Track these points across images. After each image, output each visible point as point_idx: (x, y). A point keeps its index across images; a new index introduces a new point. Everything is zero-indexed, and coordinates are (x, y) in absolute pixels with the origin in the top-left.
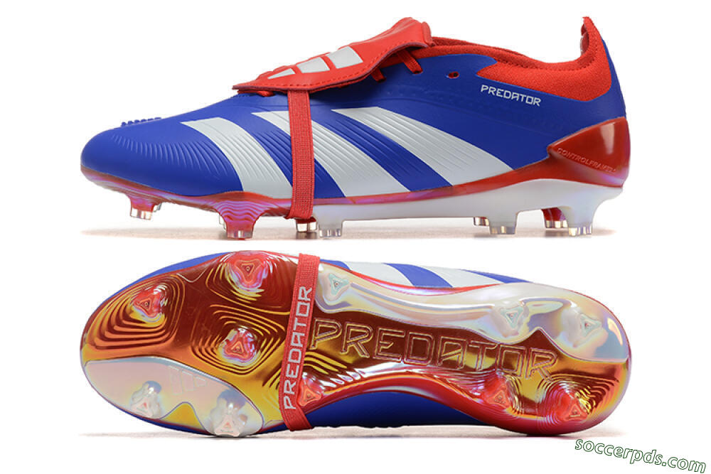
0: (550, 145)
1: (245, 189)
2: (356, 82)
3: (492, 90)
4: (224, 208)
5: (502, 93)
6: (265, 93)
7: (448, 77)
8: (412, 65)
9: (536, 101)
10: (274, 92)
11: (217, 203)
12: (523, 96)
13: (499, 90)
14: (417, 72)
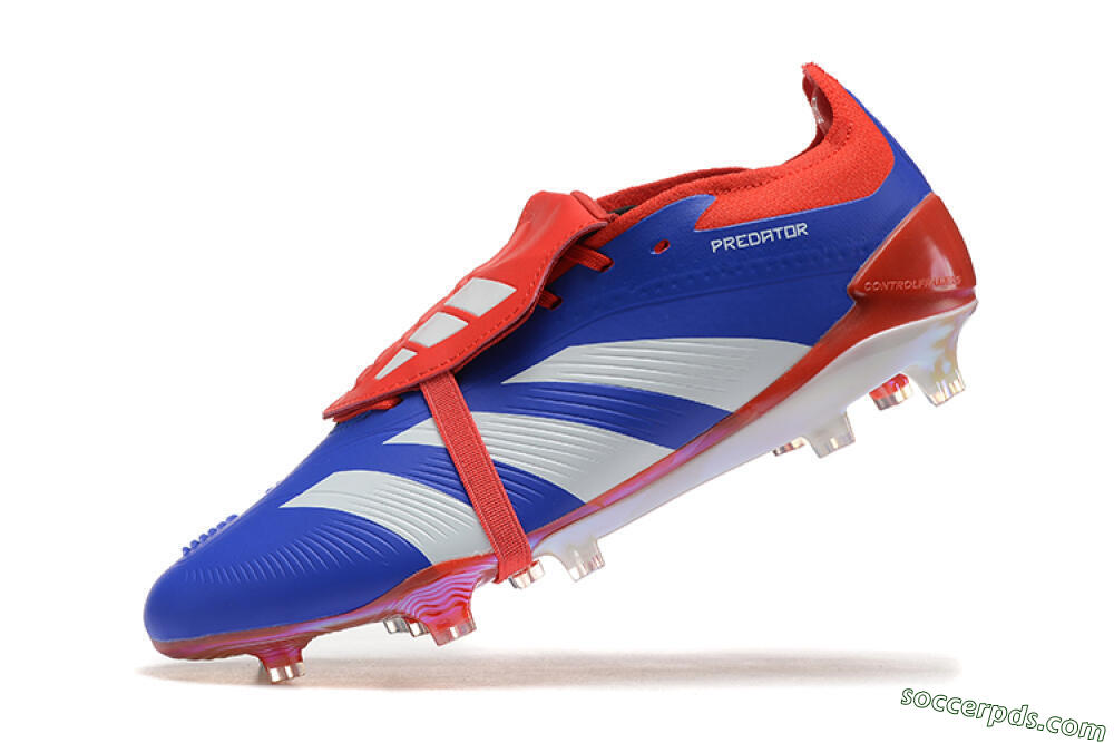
0: (849, 286)
1: (434, 561)
2: (521, 323)
3: (728, 242)
4: (413, 606)
5: (746, 240)
6: (387, 404)
7: (654, 253)
8: (595, 260)
9: (800, 229)
10: (400, 397)
11: (401, 602)
12: (778, 230)
13: (738, 238)
14: (606, 267)
